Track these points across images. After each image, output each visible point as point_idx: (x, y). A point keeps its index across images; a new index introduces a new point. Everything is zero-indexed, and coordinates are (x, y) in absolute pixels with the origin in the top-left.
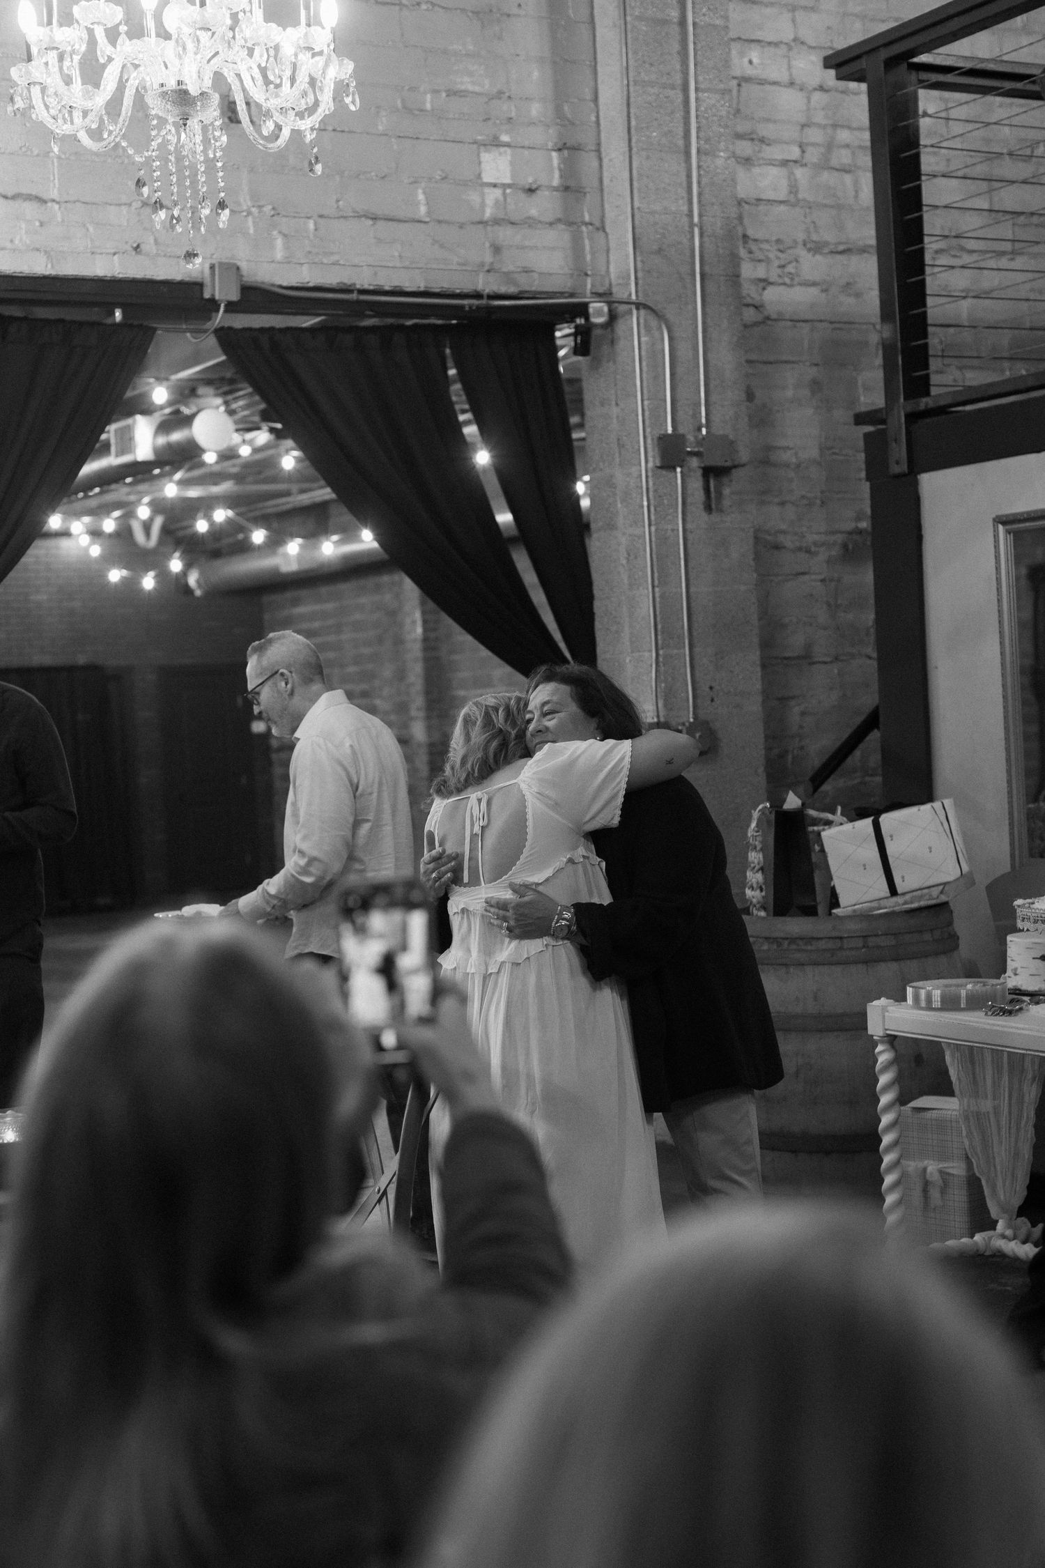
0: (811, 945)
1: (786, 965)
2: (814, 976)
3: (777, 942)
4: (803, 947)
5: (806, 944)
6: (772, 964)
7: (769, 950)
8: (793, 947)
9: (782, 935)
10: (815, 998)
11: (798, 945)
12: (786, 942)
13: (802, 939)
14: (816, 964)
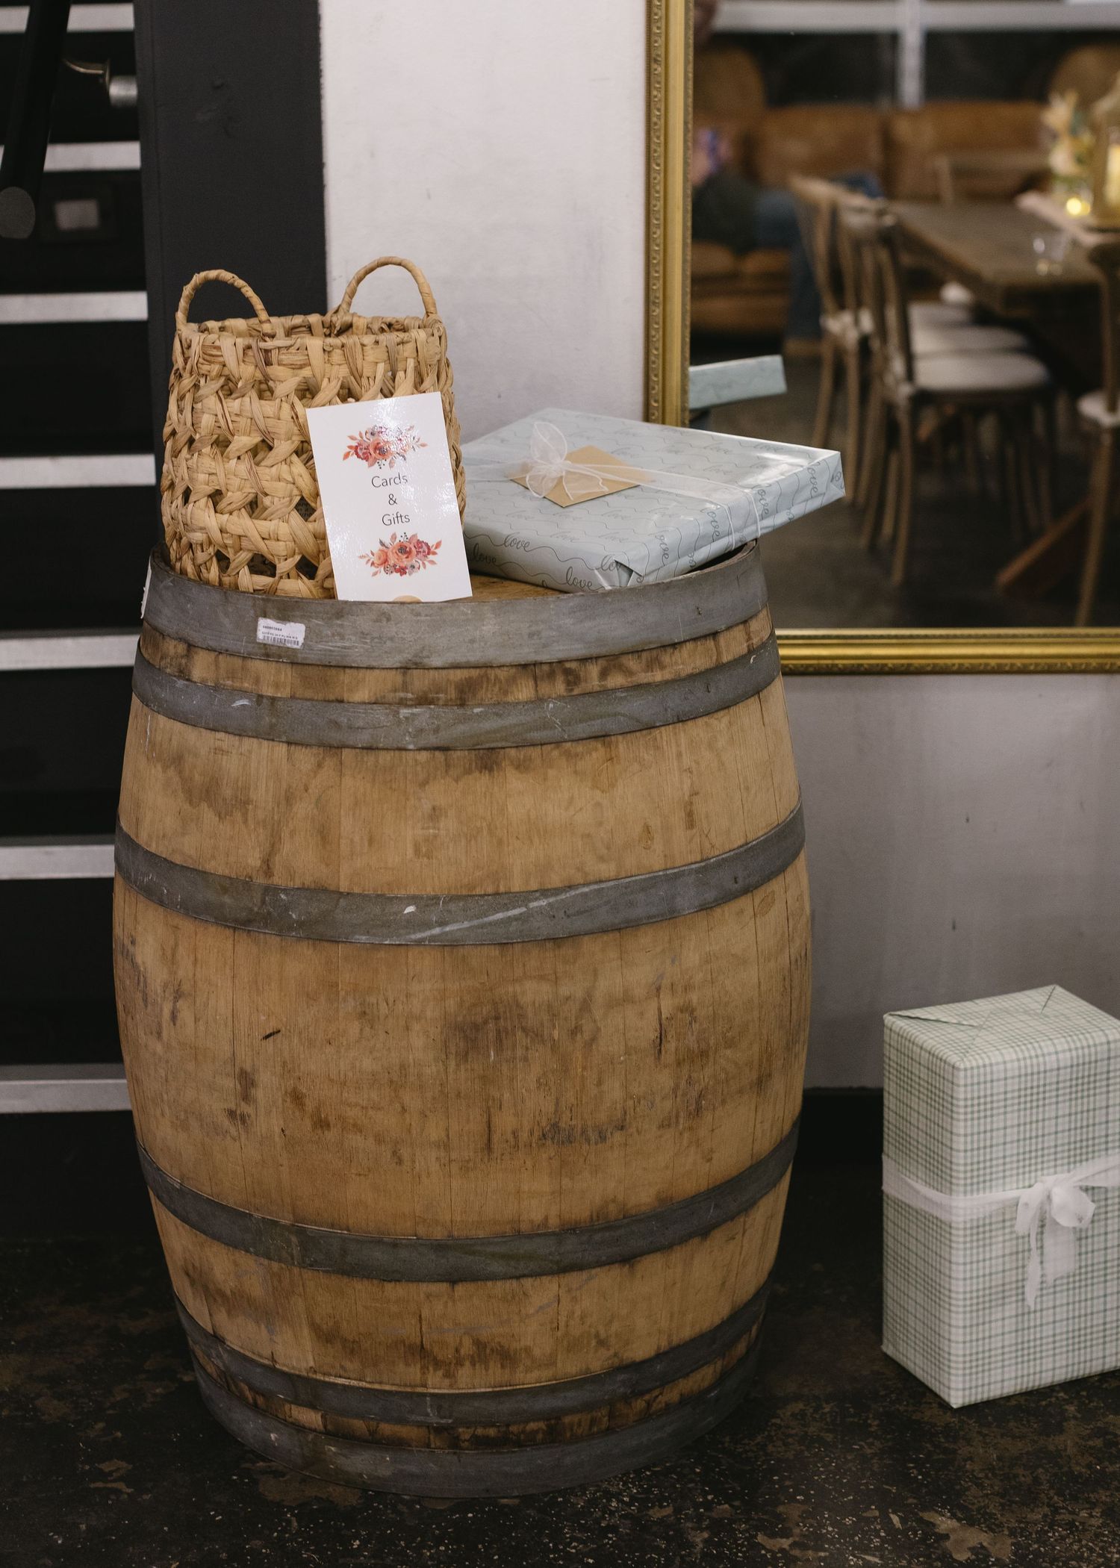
0: (662, 667)
1: (602, 737)
2: (679, 755)
3: (567, 672)
4: (644, 678)
5: (649, 667)
6: (558, 743)
7: (539, 700)
8: (616, 680)
9: (579, 650)
10: (690, 821)
11: (629, 673)
12: (594, 670)
13: (636, 652)
14: (681, 719)
